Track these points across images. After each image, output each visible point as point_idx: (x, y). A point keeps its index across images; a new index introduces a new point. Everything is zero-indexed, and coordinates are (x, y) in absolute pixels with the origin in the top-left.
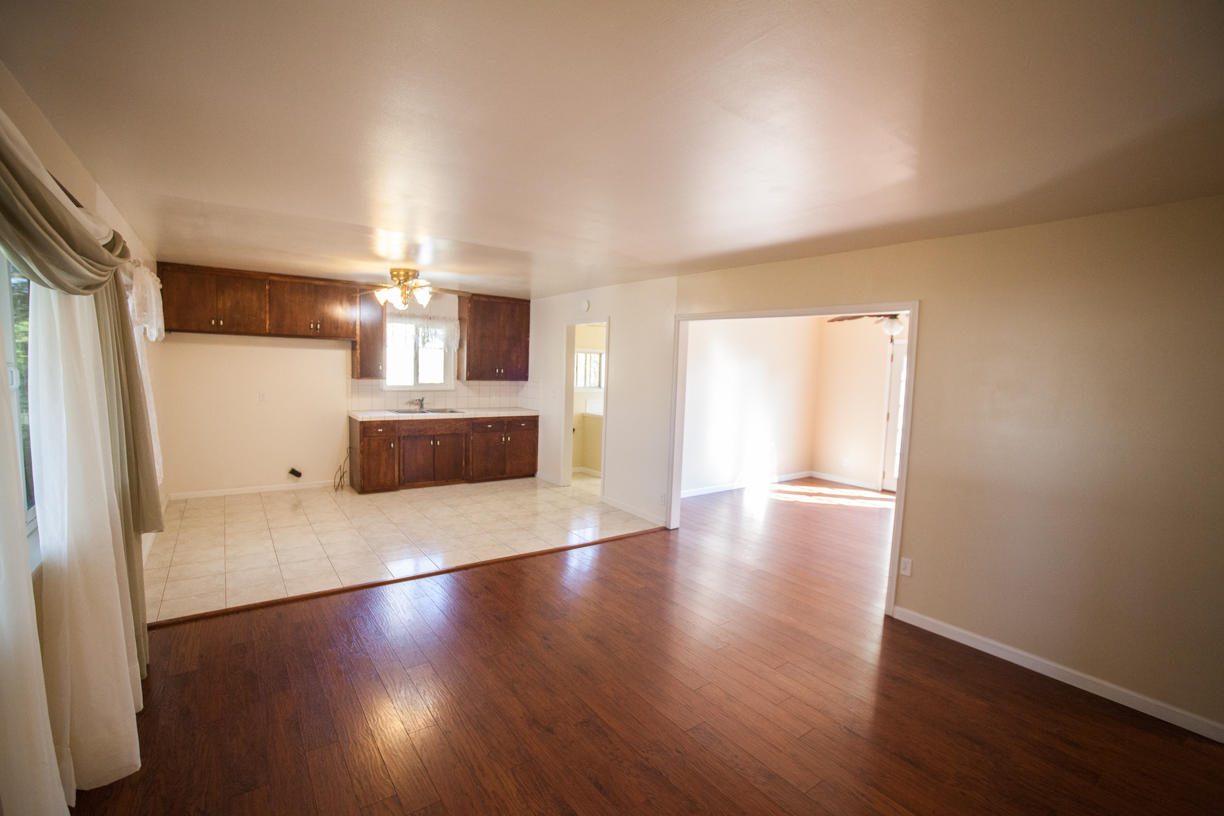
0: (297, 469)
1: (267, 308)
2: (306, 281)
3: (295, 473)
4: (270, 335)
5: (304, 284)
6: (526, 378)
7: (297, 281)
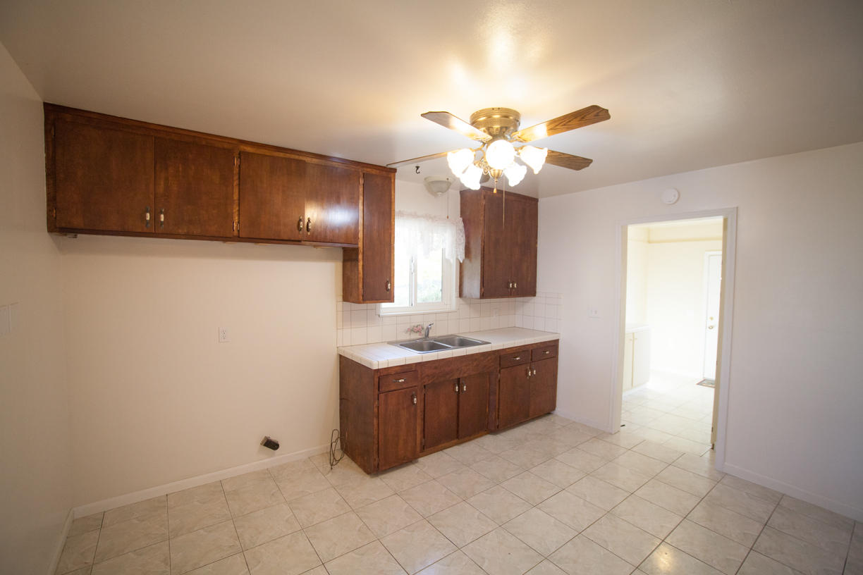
0: (273, 438)
1: (236, 197)
2: (293, 156)
3: (271, 445)
4: (239, 239)
5: (290, 160)
6: (533, 293)
7: (281, 155)
